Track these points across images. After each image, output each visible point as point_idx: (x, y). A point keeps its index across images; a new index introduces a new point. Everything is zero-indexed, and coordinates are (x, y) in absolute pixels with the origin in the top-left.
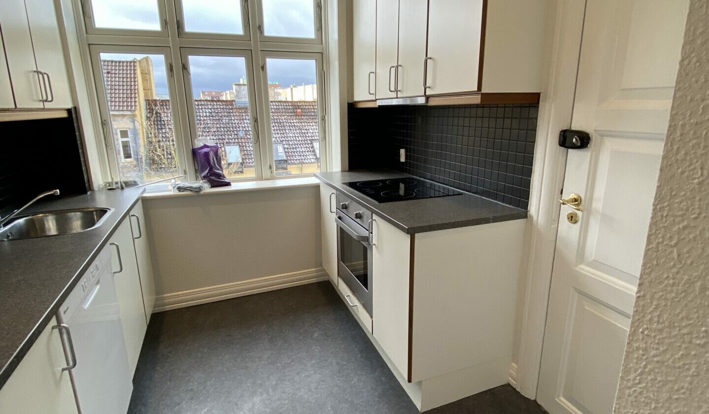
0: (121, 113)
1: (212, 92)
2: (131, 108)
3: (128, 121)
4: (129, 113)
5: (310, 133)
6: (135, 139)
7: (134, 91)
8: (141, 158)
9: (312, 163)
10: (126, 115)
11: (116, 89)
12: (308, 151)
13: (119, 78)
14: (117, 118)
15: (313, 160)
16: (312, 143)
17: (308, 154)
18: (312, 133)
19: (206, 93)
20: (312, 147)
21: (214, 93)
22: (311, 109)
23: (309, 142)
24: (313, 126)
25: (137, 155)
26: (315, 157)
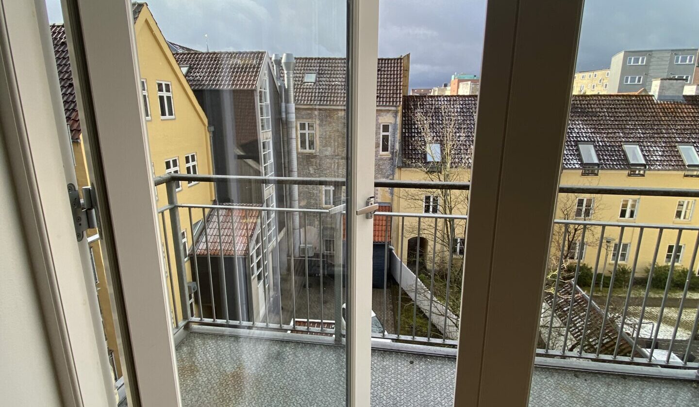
0: (387, 108)
1: (421, 89)
2: (396, 104)
3: (391, 116)
4: (393, 108)
5: (575, 132)
6: (394, 133)
7: (400, 87)
8: (396, 152)
9: (576, 168)
10: (391, 110)
11: (384, 86)
12: (571, 155)
13: (387, 75)
14: (382, 113)
15: (577, 166)
16: (576, 145)
17: (571, 158)
18: (578, 133)
19: (416, 91)
20: (578, 150)
21: (422, 91)
22: (578, 104)
23: (573, 143)
24: (579, 124)
25: (394, 148)
26: (579, 163)
